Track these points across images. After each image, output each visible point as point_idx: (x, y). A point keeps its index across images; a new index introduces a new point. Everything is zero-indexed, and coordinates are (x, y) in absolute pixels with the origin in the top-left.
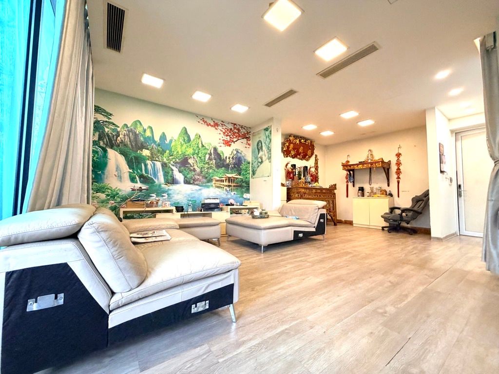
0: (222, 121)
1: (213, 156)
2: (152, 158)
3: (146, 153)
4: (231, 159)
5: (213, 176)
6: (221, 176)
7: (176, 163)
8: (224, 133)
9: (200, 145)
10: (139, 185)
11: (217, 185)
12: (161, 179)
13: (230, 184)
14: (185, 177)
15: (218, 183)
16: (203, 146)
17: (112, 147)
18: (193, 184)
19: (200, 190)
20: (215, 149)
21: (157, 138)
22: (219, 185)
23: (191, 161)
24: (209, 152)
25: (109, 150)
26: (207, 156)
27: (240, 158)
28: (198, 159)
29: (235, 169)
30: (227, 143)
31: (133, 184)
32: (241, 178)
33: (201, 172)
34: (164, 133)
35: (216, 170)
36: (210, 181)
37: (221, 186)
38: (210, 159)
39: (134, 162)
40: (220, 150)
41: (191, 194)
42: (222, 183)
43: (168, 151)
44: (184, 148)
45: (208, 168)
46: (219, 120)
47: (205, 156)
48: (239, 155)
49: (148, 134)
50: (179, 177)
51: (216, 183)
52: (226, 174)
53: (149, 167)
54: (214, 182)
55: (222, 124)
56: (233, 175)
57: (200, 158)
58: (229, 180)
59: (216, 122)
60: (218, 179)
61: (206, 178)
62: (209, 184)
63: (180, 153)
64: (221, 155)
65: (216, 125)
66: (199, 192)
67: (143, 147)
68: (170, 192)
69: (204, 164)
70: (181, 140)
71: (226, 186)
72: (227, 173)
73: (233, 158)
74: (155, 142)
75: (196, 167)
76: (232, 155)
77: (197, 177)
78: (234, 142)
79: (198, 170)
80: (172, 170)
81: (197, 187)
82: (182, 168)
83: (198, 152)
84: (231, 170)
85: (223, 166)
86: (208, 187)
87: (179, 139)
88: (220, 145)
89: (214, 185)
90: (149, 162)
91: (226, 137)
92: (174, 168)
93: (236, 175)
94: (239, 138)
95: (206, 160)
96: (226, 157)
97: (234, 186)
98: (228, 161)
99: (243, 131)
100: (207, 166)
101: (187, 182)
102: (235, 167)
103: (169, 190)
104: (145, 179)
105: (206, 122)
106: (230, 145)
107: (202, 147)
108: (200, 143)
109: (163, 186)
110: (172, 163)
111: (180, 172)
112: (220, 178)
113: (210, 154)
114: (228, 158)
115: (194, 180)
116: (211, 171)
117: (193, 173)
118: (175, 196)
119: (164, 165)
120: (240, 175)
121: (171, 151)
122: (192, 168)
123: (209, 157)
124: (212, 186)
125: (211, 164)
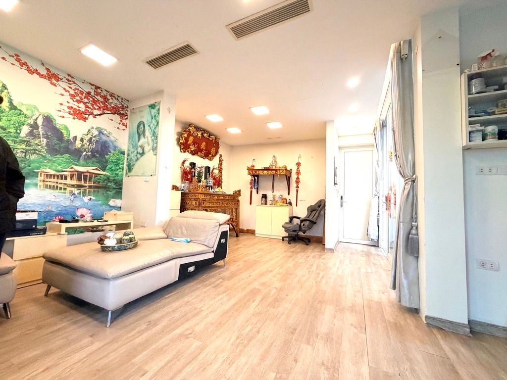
0: (69, 75)
1: (41, 131)
4: (85, 142)
5: (39, 168)
6: (59, 168)
8: (72, 96)
11: (49, 184)
13: (82, 183)
15: (52, 180)
16: (13, 107)
20: (48, 120)
22: (52, 184)
24: (31, 121)
26: (25, 130)
27: (105, 142)
29: (94, 159)
30: (79, 115)
32: (105, 175)
35: (48, 156)
36: (31, 175)
37: (60, 186)
38: (32, 135)
40: (59, 122)
42: (63, 181)
45: (26, 152)
46: (63, 71)
47: (18, 128)
48: (104, 138)
51: (49, 180)
52: (73, 166)
54: (41, 178)
55: (68, 80)
56: (90, 169)
58: (80, 175)
59: (53, 71)
60: (53, 172)
64: (64, 132)
65: (52, 77)
69: (15, 142)
71: (73, 186)
72: (76, 165)
73: (90, 140)
76: (89, 136)
78: (95, 116)
84: (85, 159)
85: (67, 151)
88: (62, 114)
89: (41, 183)
91: (76, 103)
93: (96, 169)
94: (106, 112)
96: (75, 138)
97: (90, 187)
98: (78, 144)
99: (113, 102)
100: (24, 146)
102: (93, 156)
106: (85, 119)
107: (11, 109)
112: (57, 171)
113: (35, 126)
114: (78, 139)
116: (33, 157)
120: (104, 170)
123: (31, 131)
125: (36, 144)
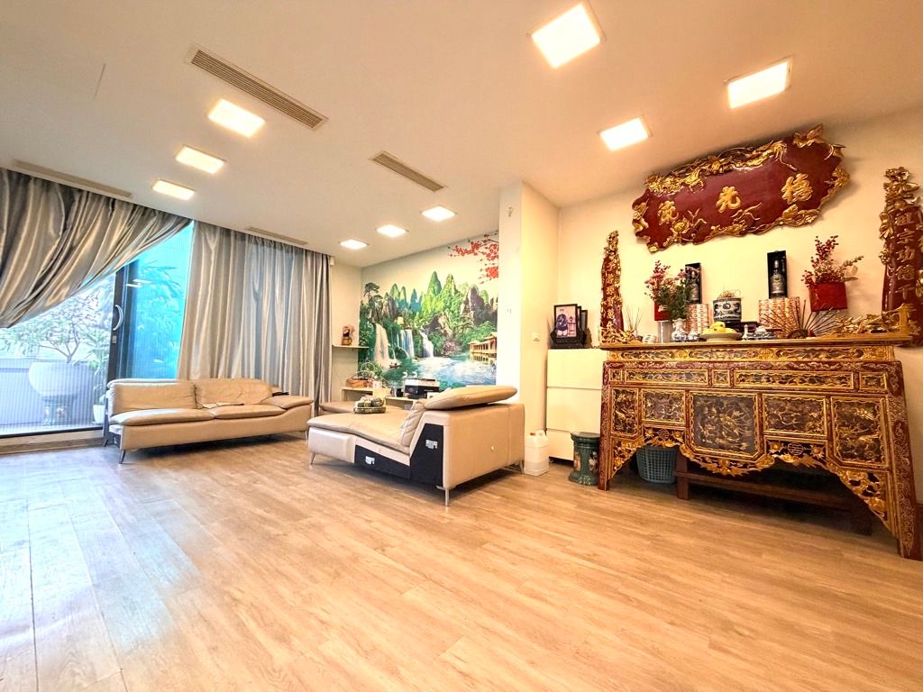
0: (485, 236)
1: (470, 304)
2: (405, 327)
3: (400, 321)
5: (470, 341)
6: (482, 337)
7: (425, 327)
8: (488, 255)
9: (453, 291)
10: (395, 361)
11: (476, 355)
12: (411, 353)
14: (435, 346)
15: (478, 351)
16: (456, 291)
17: (378, 323)
18: (444, 355)
19: (452, 364)
20: (474, 291)
21: (409, 301)
22: (479, 355)
23: (441, 321)
24: (464, 299)
25: (378, 325)
26: (462, 306)
28: (450, 315)
30: (495, 273)
31: (391, 360)
33: (454, 335)
34: (414, 290)
35: (475, 327)
36: (466, 348)
37: (484, 356)
38: (466, 311)
39: (392, 334)
40: (481, 289)
41: (443, 371)
42: (485, 351)
43: (418, 314)
44: (433, 302)
45: (463, 328)
46: (479, 236)
47: (459, 308)
49: (402, 297)
50: (429, 346)
51: (476, 351)
52: (492, 333)
53: (403, 338)
54: (471, 350)
55: (485, 241)
57: (453, 312)
59: (475, 242)
60: (478, 343)
61: (461, 344)
62: (464, 354)
63: (430, 311)
64: (484, 298)
65: (475, 248)
66: (451, 369)
67: (397, 314)
68: (420, 369)
69: (458, 321)
70: (431, 293)
71: (493, 356)
72: (494, 331)
74: (406, 304)
75: (447, 329)
77: (449, 344)
79: (450, 332)
80: (422, 338)
81: (448, 361)
82: (432, 334)
83: (451, 304)
85: (487, 317)
86: (463, 359)
87: (428, 292)
88: (482, 280)
89: (471, 355)
90: (402, 332)
91: (491, 262)
92: (423, 335)
95: (461, 313)
96: (492, 300)
100: (462, 323)
101: (437, 354)
103: (419, 366)
104: (400, 354)
105: (461, 250)
107: (456, 294)
108: (453, 287)
109: (414, 361)
110: (422, 328)
111: (430, 339)
112: (481, 341)
113: (466, 303)
115: (445, 350)
116: (467, 331)
117: (444, 339)
118: (424, 374)
119: (415, 333)
121: (420, 312)
122: (443, 331)
123: (465, 308)
124: (469, 357)
125: (469, 318)
